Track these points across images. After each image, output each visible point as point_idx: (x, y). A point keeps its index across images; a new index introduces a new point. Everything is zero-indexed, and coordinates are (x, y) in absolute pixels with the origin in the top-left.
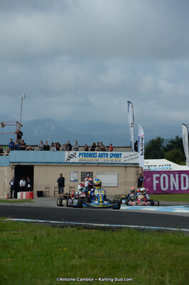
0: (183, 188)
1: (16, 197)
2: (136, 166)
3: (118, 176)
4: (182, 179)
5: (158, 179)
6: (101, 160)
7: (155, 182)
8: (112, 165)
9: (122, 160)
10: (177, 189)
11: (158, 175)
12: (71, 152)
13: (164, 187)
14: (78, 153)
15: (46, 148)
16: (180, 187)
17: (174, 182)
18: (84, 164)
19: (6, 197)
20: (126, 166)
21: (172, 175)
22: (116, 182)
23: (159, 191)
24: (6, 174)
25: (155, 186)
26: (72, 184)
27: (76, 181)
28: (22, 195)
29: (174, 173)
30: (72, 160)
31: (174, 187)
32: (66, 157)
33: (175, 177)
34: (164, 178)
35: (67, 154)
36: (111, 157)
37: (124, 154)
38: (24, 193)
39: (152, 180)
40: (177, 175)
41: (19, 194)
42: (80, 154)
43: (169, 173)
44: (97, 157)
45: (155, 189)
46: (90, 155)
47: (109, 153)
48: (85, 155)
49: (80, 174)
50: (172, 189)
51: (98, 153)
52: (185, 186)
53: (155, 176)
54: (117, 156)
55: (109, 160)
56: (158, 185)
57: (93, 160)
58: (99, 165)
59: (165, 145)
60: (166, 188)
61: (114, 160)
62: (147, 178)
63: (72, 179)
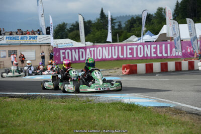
0: (81, 59)
2: (48, 45)
3: (36, 52)
4: (81, 53)
5: (64, 53)
6: (22, 42)
7: (62, 56)
8: (30, 45)
9: (38, 41)
10: (77, 59)
11: (64, 51)
14: (5, 37)
16: (79, 58)
17: (76, 56)
18: (10, 45)
20: (41, 45)
21: (73, 51)
22: (34, 56)
25: (62, 58)
26: (2, 59)
27: (4, 57)
29: (75, 49)
30: (1, 42)
33: (75, 52)
34: (68, 52)
36: (30, 39)
37: (39, 37)
39: (60, 55)
40: (77, 50)
42: (7, 38)
43: (71, 49)
44: (20, 40)
45: (62, 60)
46: (14, 38)
47: (28, 36)
48: (11, 38)
49: (7, 52)
50: (74, 60)
51: (20, 36)
52: (83, 57)
53: (62, 51)
54: (34, 38)
55: (28, 41)
56: (64, 58)
57: (17, 42)
58: (21, 45)
61: (32, 41)
62: (56, 53)
63: (2, 56)
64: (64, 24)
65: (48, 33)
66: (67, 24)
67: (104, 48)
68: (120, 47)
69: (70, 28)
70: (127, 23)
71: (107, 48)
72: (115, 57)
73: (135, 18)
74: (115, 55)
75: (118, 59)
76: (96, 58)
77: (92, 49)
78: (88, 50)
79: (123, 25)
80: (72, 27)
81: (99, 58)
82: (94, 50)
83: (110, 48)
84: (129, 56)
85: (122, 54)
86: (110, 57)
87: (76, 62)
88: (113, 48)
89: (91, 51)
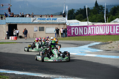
0: (85, 34)
1: (9, 38)
2: (64, 24)
4: (84, 29)
5: (74, 30)
6: (48, 21)
7: (72, 31)
8: (53, 24)
9: (57, 21)
10: (82, 34)
11: (74, 28)
12: (34, 18)
13: (77, 33)
14: (37, 18)
15: (23, 16)
16: (83, 33)
17: (81, 31)
18: (40, 24)
19: (5, 38)
20: (59, 24)
21: (80, 28)
23: (74, 35)
24: (4, 28)
25: (72, 33)
26: (35, 32)
27: (36, 31)
28: (12, 38)
29: (81, 27)
30: (34, 22)
31: (81, 33)
32: (32, 20)
33: (81, 29)
34: (76, 29)
35: (32, 19)
36: (52, 20)
37: (58, 18)
38: (13, 37)
39: (71, 30)
40: (82, 28)
41: (10, 37)
43: (78, 27)
44: (46, 20)
45: (72, 34)
46: (43, 19)
47: (51, 18)
48: (41, 19)
49: (38, 28)
50: (80, 34)
51: (46, 18)
52: (86, 33)
53: (72, 28)
54: (55, 19)
56: (74, 33)
57: (44, 21)
58: (47, 24)
59: (75, 12)
60: (77, 34)
61: (54, 21)
62: (69, 29)
63: (35, 30)
64: (73, 9)
65: (64, 16)
66: (74, 10)
67: (100, 27)
68: (111, 27)
69: (76, 12)
70: (111, 10)
71: (102, 27)
72: (107, 33)
73: (116, 7)
74: (107, 32)
75: (109, 34)
76: (95, 33)
77: (92, 27)
78: (89, 28)
79: (109, 11)
80: (78, 11)
81: (97, 33)
82: (93, 28)
83: (104, 27)
84: (117, 33)
85: (112, 31)
86: (104, 33)
87: (81, 35)
88: (106, 27)
89: (91, 29)
